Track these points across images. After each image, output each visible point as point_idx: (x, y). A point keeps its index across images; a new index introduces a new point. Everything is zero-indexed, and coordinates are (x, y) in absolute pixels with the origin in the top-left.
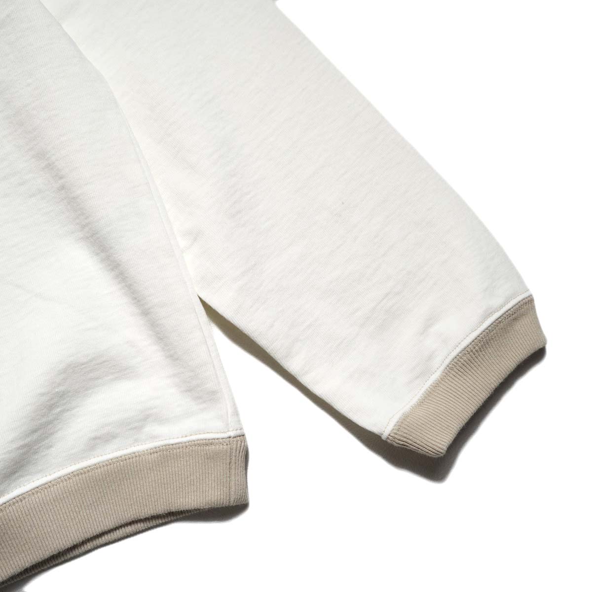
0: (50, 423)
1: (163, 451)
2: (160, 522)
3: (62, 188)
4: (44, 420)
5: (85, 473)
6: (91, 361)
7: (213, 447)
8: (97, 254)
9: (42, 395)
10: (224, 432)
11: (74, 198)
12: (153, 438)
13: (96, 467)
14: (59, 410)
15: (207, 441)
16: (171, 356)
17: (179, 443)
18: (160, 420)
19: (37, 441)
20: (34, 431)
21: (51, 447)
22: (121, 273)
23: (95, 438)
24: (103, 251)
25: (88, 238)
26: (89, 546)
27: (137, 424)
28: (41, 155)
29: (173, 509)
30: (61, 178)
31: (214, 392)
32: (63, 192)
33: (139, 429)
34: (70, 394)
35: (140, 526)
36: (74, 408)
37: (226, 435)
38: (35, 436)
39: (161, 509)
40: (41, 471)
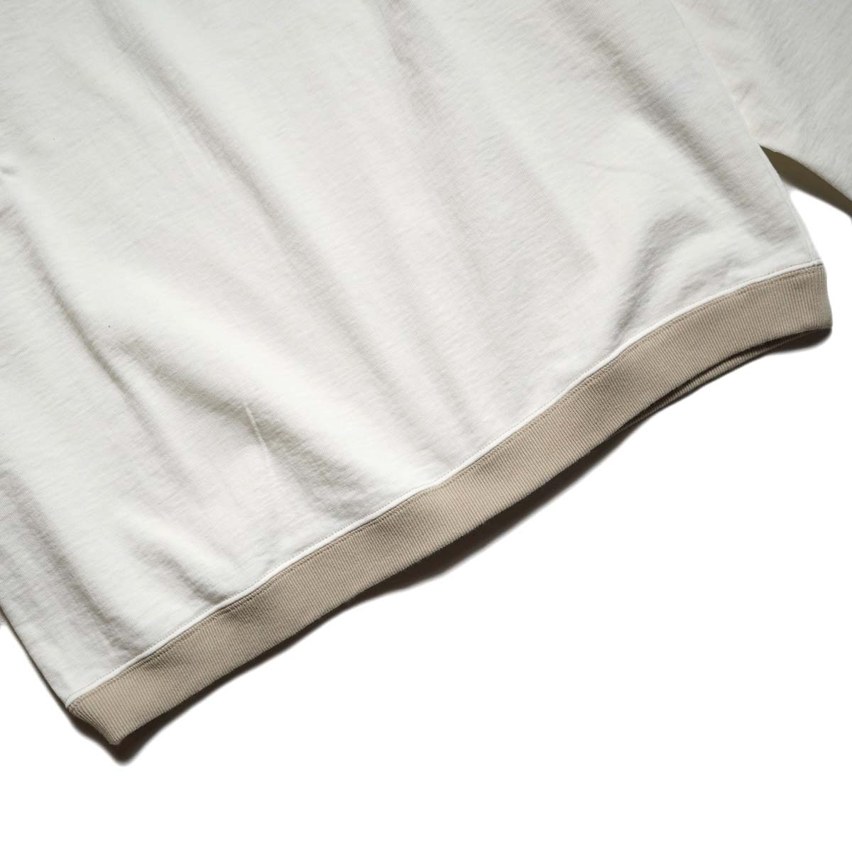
0: (646, 278)
1: (751, 289)
2: (756, 353)
3: (619, 63)
4: (643, 275)
5: (683, 319)
6: (672, 218)
7: (801, 277)
8: (656, 122)
9: (640, 251)
10: (809, 262)
11: (631, 71)
12: (738, 280)
13: (692, 313)
14: (652, 266)
15: (793, 273)
16: (742, 204)
17: (764, 281)
18: (740, 264)
19: (640, 295)
20: (638, 285)
21: (648, 301)
22: (686, 134)
23: (686, 288)
24: (663, 117)
25: (645, 108)
26: (697, 382)
27: (721, 270)
28: (593, 36)
29: (771, 338)
30: (617, 54)
31: (791, 228)
32: (618, 67)
33: (722, 274)
34: (658, 251)
35: (739, 360)
36: (661, 264)
37: (811, 264)
38: (638, 290)
39: (758, 339)
40: (643, 323)
